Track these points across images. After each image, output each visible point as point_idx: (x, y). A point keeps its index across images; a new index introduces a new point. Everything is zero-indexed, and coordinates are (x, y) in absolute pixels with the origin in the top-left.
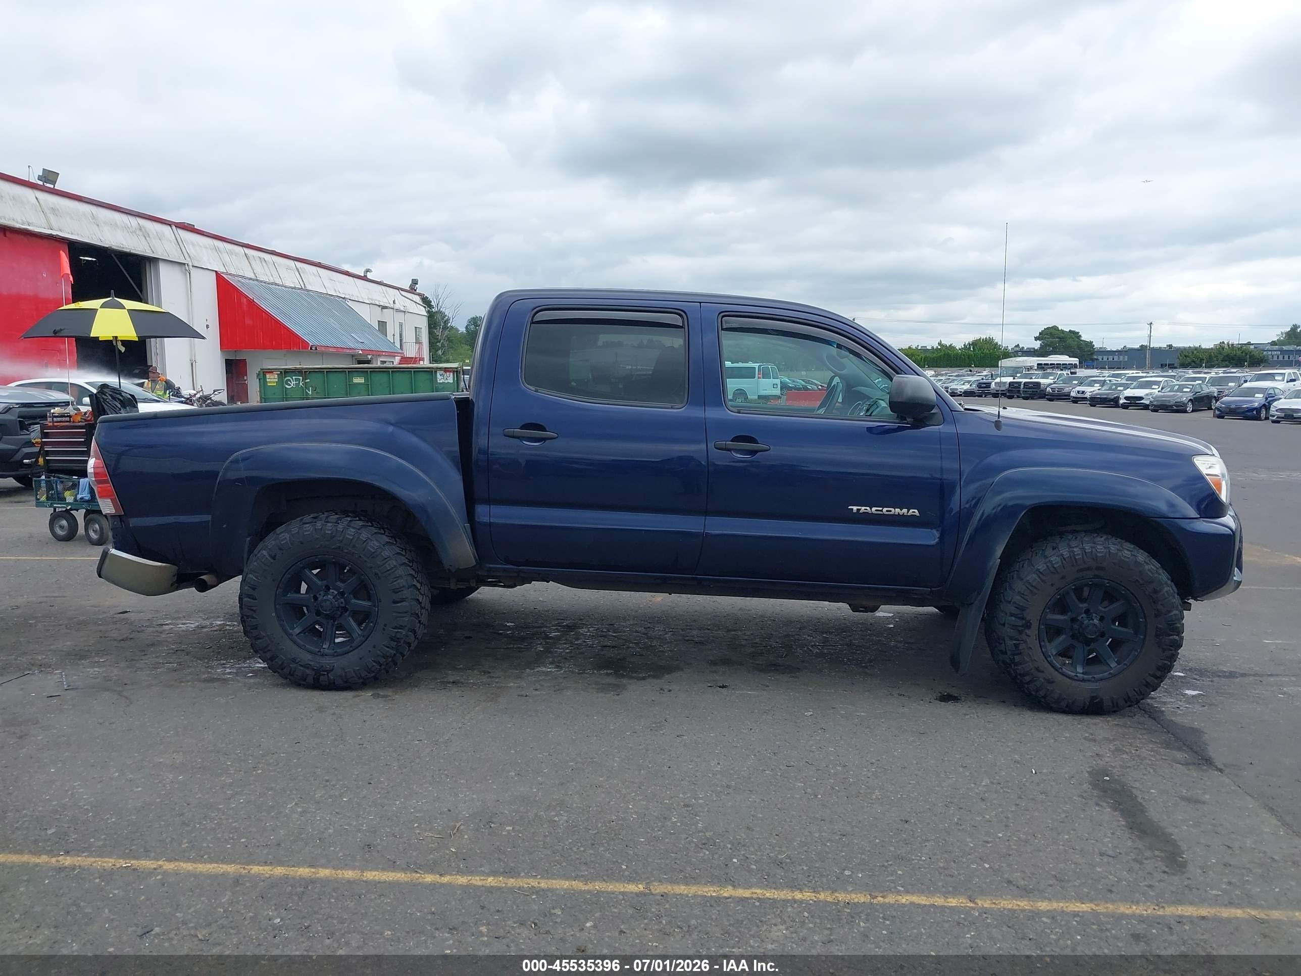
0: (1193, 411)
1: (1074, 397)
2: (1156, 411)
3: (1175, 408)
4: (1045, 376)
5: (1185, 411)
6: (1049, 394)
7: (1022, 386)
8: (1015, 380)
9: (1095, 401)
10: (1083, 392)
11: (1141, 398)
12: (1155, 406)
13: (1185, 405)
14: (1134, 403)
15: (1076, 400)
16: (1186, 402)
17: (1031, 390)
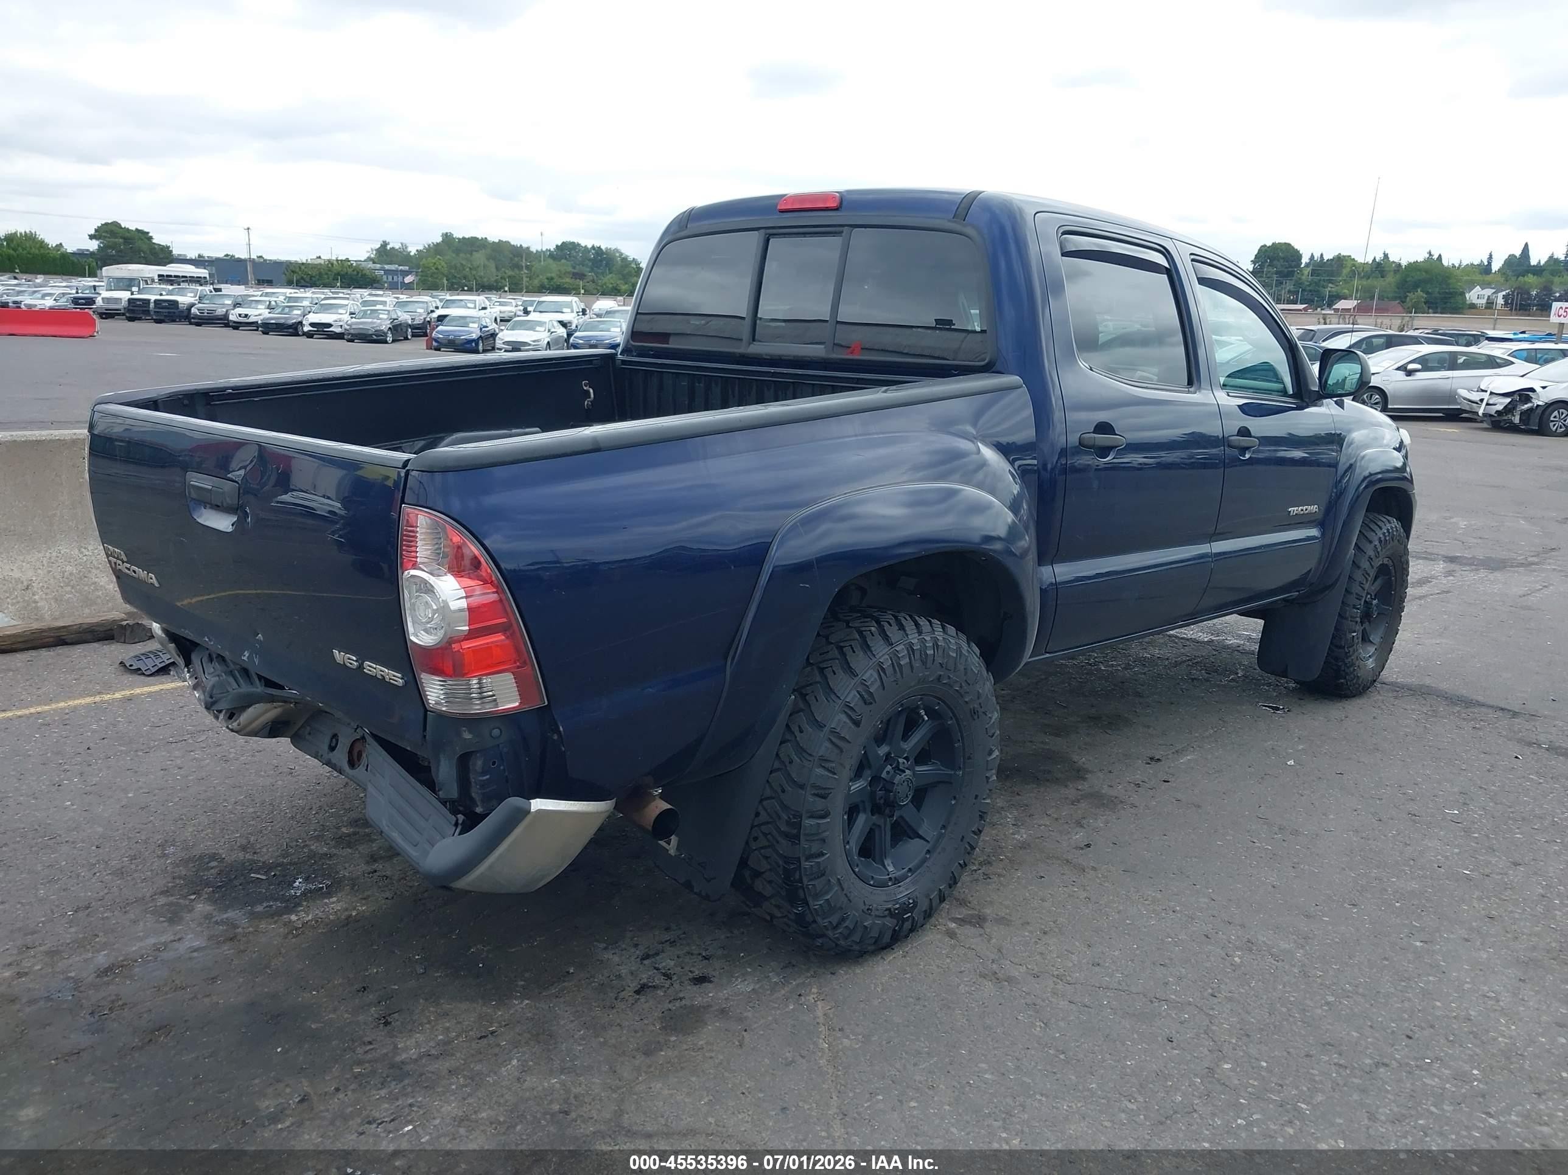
0: (394, 341)
1: (235, 322)
2: (352, 341)
3: (375, 337)
4: (182, 292)
5: (386, 342)
6: (196, 317)
7: (152, 305)
8: (133, 297)
9: (268, 328)
10: (246, 316)
11: (330, 325)
12: (352, 335)
13: (385, 334)
14: (322, 331)
15: (237, 326)
16: (386, 330)
17: (167, 310)
